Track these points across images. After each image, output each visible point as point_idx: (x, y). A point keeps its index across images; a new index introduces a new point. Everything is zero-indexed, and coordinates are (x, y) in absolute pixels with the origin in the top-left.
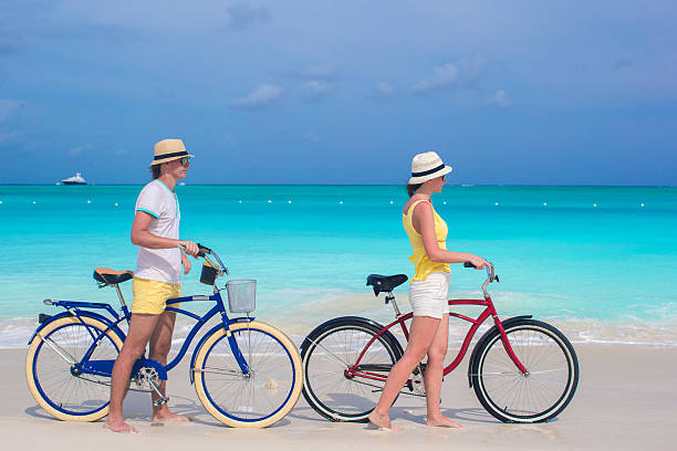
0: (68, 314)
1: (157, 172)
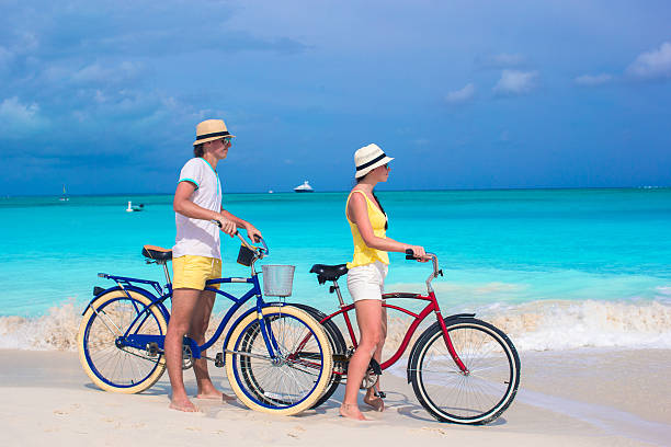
0: (118, 288)
1: (199, 151)
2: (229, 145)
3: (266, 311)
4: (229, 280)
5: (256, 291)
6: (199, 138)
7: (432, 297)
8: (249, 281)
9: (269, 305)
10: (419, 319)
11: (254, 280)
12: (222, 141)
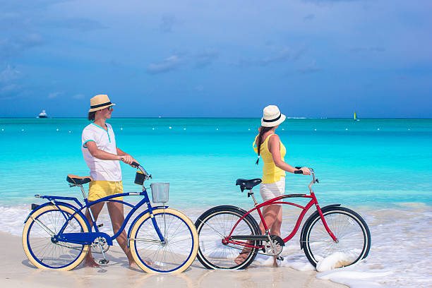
2: (112, 110)
3: (155, 212)
4: (128, 194)
5: (146, 200)
6: (93, 107)
7: (313, 195)
8: (141, 194)
9: (156, 208)
10: (305, 210)
11: (144, 193)
12: (108, 108)
